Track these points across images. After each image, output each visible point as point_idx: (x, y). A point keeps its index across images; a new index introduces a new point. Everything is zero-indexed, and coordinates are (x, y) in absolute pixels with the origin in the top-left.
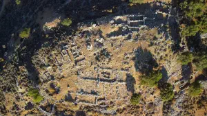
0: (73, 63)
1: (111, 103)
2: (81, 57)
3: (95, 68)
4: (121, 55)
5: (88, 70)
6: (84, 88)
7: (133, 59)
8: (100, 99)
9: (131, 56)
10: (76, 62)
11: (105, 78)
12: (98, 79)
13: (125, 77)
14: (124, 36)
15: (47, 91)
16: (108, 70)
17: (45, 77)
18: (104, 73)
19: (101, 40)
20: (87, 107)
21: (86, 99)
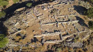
0: (35, 18)
2: (40, 14)
3: (52, 17)
4: (66, 9)
5: (47, 19)
7: (75, 9)
8: (64, 35)
9: (73, 9)
10: (37, 17)
11: (62, 21)
12: (56, 21)
13: (75, 18)
14: (63, 4)
15: (13, 40)
16: (62, 16)
17: (13, 31)
18: (59, 18)
19: (51, 7)
20: (55, 45)
21: (52, 38)
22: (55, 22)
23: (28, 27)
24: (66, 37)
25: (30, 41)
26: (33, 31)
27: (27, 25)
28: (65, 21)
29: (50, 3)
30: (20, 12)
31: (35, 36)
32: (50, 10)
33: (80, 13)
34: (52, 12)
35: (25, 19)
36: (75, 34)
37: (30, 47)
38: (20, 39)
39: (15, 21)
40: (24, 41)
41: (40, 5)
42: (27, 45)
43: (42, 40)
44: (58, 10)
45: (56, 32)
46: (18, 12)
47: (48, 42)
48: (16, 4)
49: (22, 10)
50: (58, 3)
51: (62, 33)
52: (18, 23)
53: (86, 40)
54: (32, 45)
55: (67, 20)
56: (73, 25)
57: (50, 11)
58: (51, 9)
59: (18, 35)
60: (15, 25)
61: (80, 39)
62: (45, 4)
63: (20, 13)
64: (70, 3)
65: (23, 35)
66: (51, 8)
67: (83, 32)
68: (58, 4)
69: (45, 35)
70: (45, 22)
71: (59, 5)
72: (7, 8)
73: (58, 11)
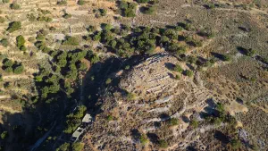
1: (169, 86)
2: (142, 75)
6: (152, 85)
7: (166, 67)
13: (167, 74)
14: (155, 62)
18: (157, 76)
20: (160, 93)
21: (157, 90)
22: (155, 80)
23: (139, 86)
24: (165, 87)
25: (146, 94)
26: (144, 88)
29: (144, 63)
31: (147, 91)
33: (169, 70)
39: (127, 84)
40: (142, 94)
41: (137, 66)
43: (152, 92)
44: (153, 69)
46: (120, 75)
50: (150, 62)
51: (162, 86)
55: (163, 76)
56: (167, 79)
57: (149, 72)
58: (148, 69)
59: (136, 92)
60: (129, 87)
61: (172, 87)
62: (140, 64)
63: (124, 76)
64: (161, 61)
65: (139, 92)
67: (173, 82)
69: (152, 89)
70: (149, 81)
71: (152, 64)
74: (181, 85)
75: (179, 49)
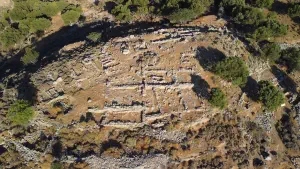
0: (100, 71)
1: (173, 116)
2: (114, 62)
3: (136, 71)
4: (175, 55)
5: (125, 75)
6: (119, 100)
7: (196, 57)
8: (151, 114)
9: (193, 55)
10: (105, 68)
11: (155, 81)
12: (143, 83)
13: (189, 78)
14: (175, 40)
15: (46, 113)
16: (159, 72)
17: (48, 95)
18: (152, 76)
19: (143, 45)
20: (126, 132)
21: (123, 118)
22: (139, 84)
23: (81, 89)
24: (153, 118)
25: (78, 119)
26: (89, 99)
27: (79, 86)
28: (163, 84)
29: (143, 36)
30: (71, 52)
31: (90, 111)
32: (138, 54)
33: (204, 67)
34: (139, 60)
35: (78, 72)
36: (175, 113)
37: (76, 130)
38: (59, 113)
39: (56, 73)
40: (66, 119)
41: (120, 40)
42: (70, 126)
43: (103, 118)
44: (155, 54)
45: (135, 106)
46: (67, 52)
47: (113, 125)
48: (69, 27)
49: (76, 50)
50: (164, 36)
51: (147, 110)
52: (60, 79)
53: (196, 129)
54: (80, 128)
55: (170, 81)
56: (178, 93)
57: (138, 58)
58: (140, 52)
59: (58, 104)
60: (55, 83)
61: (182, 124)
62: (132, 37)
63: (70, 55)
64: (193, 40)
65: (66, 106)
66: (141, 49)
67: (194, 110)
68: (161, 40)
69: (110, 110)
70: (117, 81)
71: (164, 42)
72: (46, 35)
73: (155, 59)
74: (222, 129)
75: (265, 24)
